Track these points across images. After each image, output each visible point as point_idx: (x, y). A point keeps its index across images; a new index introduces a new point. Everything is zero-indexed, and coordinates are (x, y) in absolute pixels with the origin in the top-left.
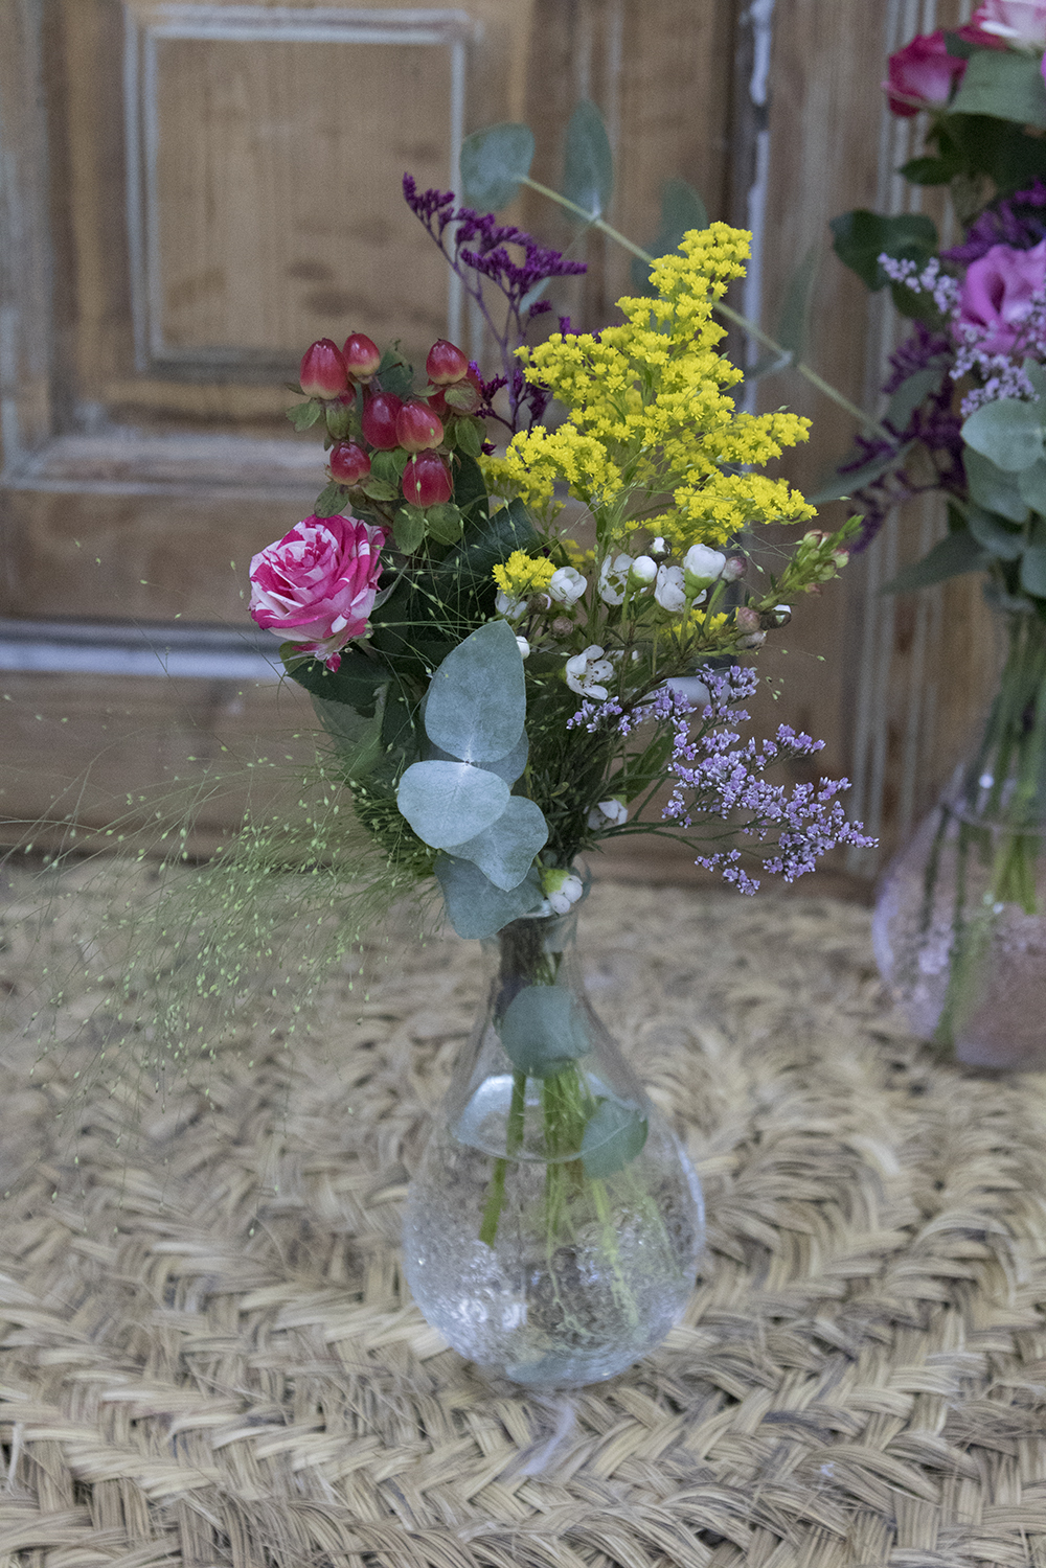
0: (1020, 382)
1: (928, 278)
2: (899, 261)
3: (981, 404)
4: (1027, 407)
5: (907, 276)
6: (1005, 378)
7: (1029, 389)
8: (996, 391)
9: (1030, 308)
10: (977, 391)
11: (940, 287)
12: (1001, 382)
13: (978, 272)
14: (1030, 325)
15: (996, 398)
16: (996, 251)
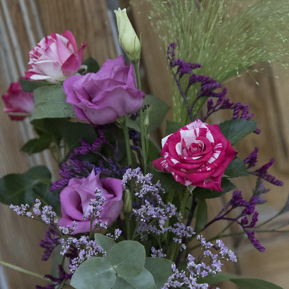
0: (95, 248)
1: (36, 210)
2: (20, 206)
3: (79, 264)
4: (102, 259)
5: (26, 211)
6: (87, 248)
7: (101, 249)
8: (84, 255)
9: (92, 208)
10: (75, 259)
11: (44, 212)
12: (86, 250)
13: (65, 195)
14: (94, 216)
15: (86, 259)
16: (72, 181)
